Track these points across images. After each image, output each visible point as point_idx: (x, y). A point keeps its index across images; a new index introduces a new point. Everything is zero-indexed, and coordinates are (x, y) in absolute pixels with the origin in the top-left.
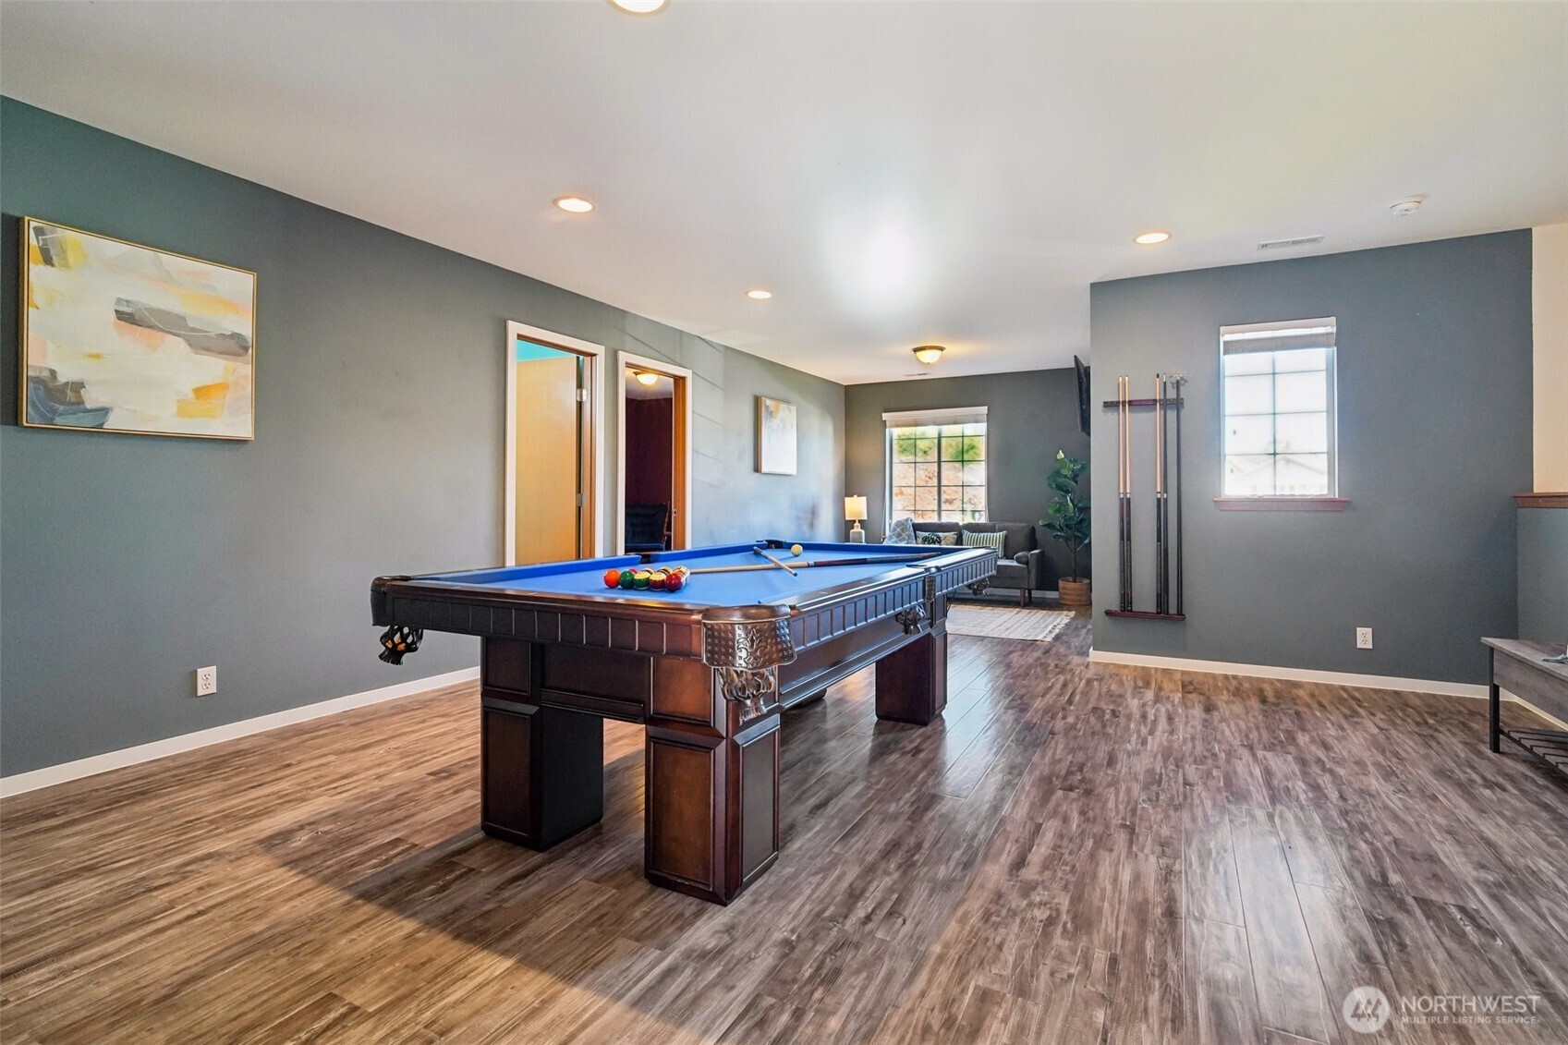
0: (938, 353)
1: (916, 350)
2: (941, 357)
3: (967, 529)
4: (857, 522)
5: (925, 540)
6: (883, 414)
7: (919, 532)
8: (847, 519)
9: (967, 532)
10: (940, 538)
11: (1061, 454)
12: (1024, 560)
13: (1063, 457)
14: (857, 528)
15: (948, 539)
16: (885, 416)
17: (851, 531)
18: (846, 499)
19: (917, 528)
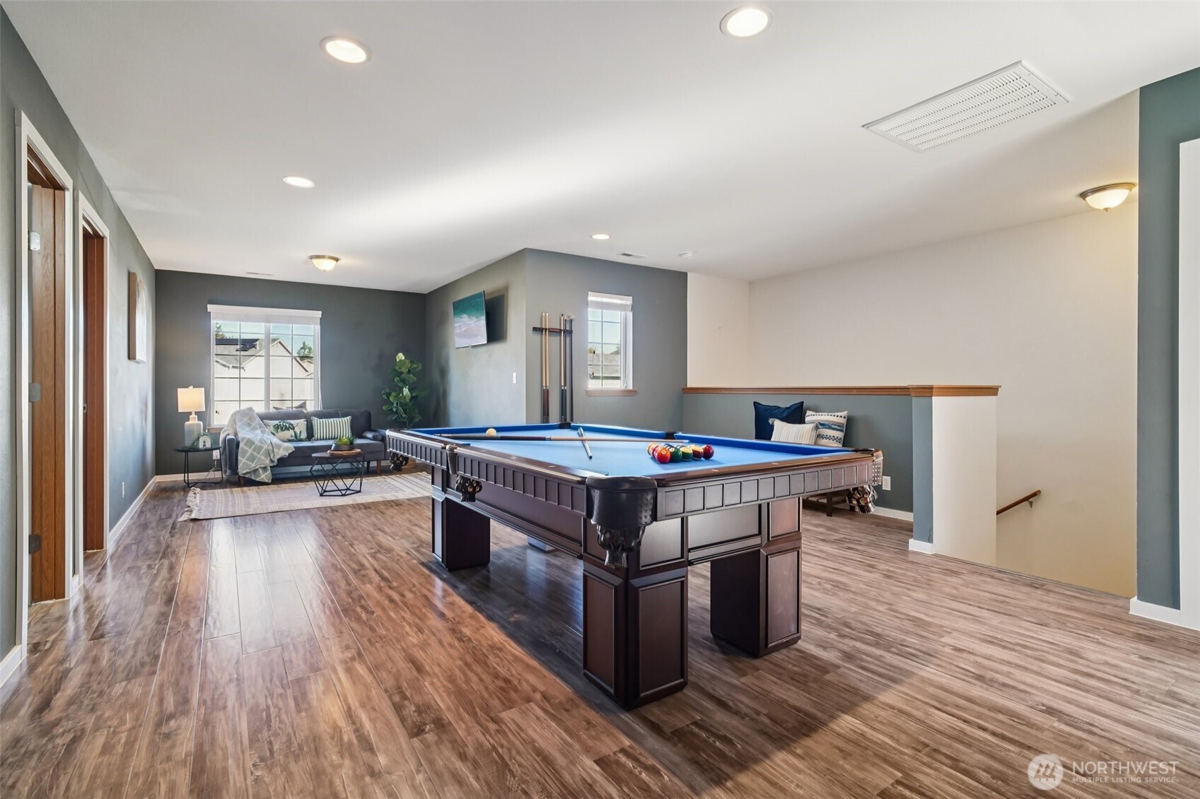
0: (334, 262)
1: (312, 257)
2: (336, 266)
3: (315, 416)
4: (193, 413)
5: (277, 427)
6: (209, 306)
7: (267, 421)
8: (180, 410)
9: (316, 418)
10: (292, 425)
11: (401, 356)
12: (380, 438)
13: (403, 358)
14: (193, 421)
15: (300, 425)
16: (210, 308)
17: (187, 423)
18: (179, 390)
19: (263, 417)
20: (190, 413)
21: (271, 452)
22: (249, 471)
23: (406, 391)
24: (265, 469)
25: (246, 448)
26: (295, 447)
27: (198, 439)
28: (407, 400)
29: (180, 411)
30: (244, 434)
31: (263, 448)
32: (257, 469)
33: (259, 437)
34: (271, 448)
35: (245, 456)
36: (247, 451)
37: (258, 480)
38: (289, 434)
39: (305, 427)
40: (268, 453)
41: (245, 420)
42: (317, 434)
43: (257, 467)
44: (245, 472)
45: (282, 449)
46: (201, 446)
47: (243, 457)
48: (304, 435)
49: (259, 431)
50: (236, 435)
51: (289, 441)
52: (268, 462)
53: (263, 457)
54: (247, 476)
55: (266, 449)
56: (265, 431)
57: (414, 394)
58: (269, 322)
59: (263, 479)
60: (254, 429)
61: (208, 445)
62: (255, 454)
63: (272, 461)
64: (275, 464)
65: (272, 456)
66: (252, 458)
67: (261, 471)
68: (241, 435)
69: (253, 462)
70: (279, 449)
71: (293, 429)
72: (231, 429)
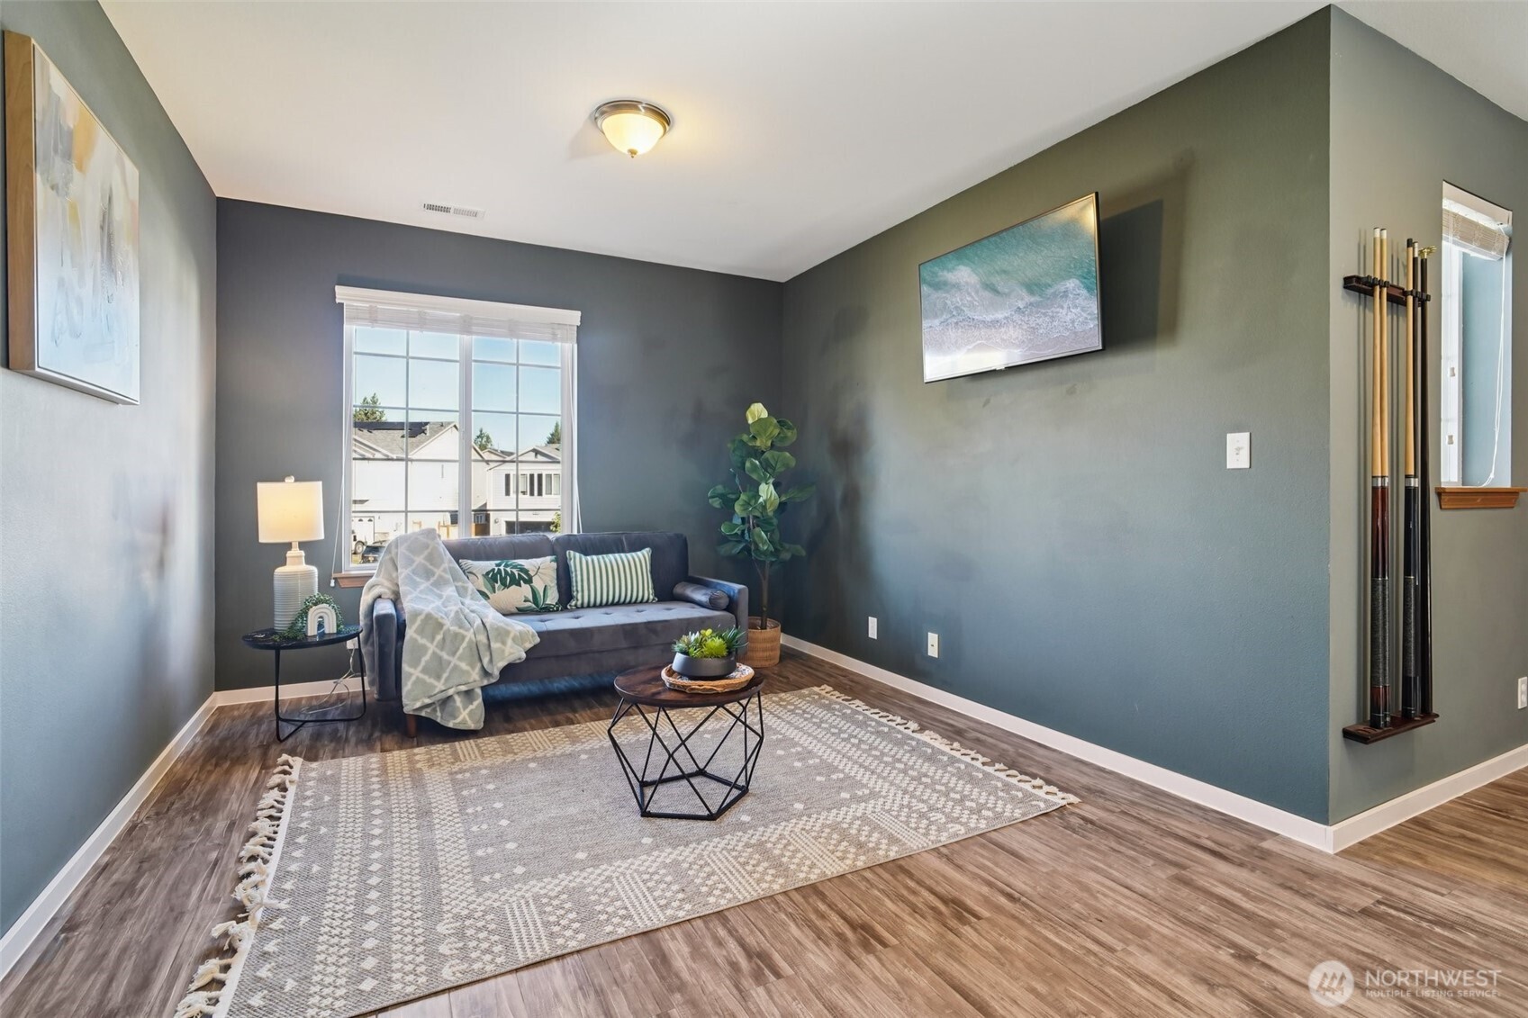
0: (655, 125)
3: (575, 550)
4: (295, 545)
5: (492, 578)
6: (338, 289)
7: (470, 562)
8: (264, 538)
9: (577, 555)
10: (526, 572)
11: (758, 411)
12: (724, 602)
13: (765, 414)
14: (296, 566)
15: (543, 569)
16: (343, 293)
17: (279, 570)
18: (260, 486)
19: (460, 553)
20: (288, 546)
21: (483, 650)
22: (428, 701)
23: (767, 491)
24: (468, 694)
25: (422, 641)
26: (540, 634)
27: (304, 613)
28: (770, 511)
29: (262, 539)
30: (417, 602)
31: (463, 637)
32: (450, 697)
33: (453, 608)
34: (482, 638)
35: (419, 661)
36: (424, 649)
37: (451, 725)
38: (518, 595)
39: (554, 575)
40: (476, 652)
41: (419, 559)
42: (582, 593)
43: (451, 692)
44: (418, 705)
45: (509, 642)
46: (312, 630)
47: (415, 664)
48: (552, 598)
49: (450, 591)
50: (396, 601)
51: (522, 612)
52: (475, 674)
53: (464, 666)
54: (423, 714)
55: (470, 641)
56: (466, 589)
57: (783, 499)
58: (469, 332)
59: (464, 722)
60: (440, 583)
61: (331, 627)
62: (445, 656)
63: (486, 673)
64: (493, 681)
65: (486, 660)
66: (437, 668)
67: (458, 699)
68: (408, 605)
69: (438, 677)
70: (504, 643)
71: (529, 581)
72: (387, 583)
